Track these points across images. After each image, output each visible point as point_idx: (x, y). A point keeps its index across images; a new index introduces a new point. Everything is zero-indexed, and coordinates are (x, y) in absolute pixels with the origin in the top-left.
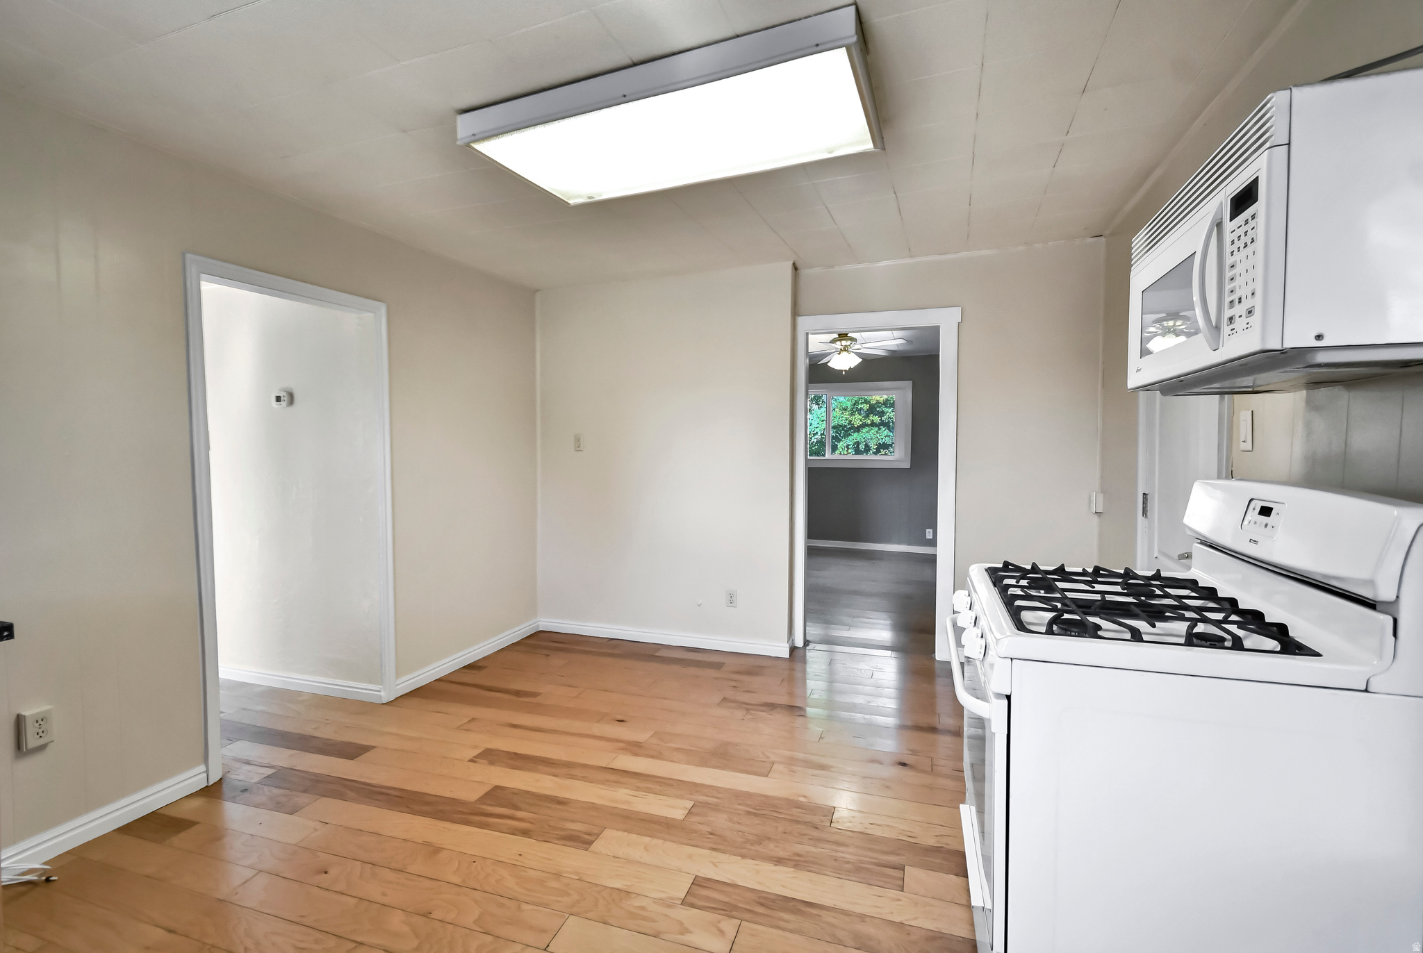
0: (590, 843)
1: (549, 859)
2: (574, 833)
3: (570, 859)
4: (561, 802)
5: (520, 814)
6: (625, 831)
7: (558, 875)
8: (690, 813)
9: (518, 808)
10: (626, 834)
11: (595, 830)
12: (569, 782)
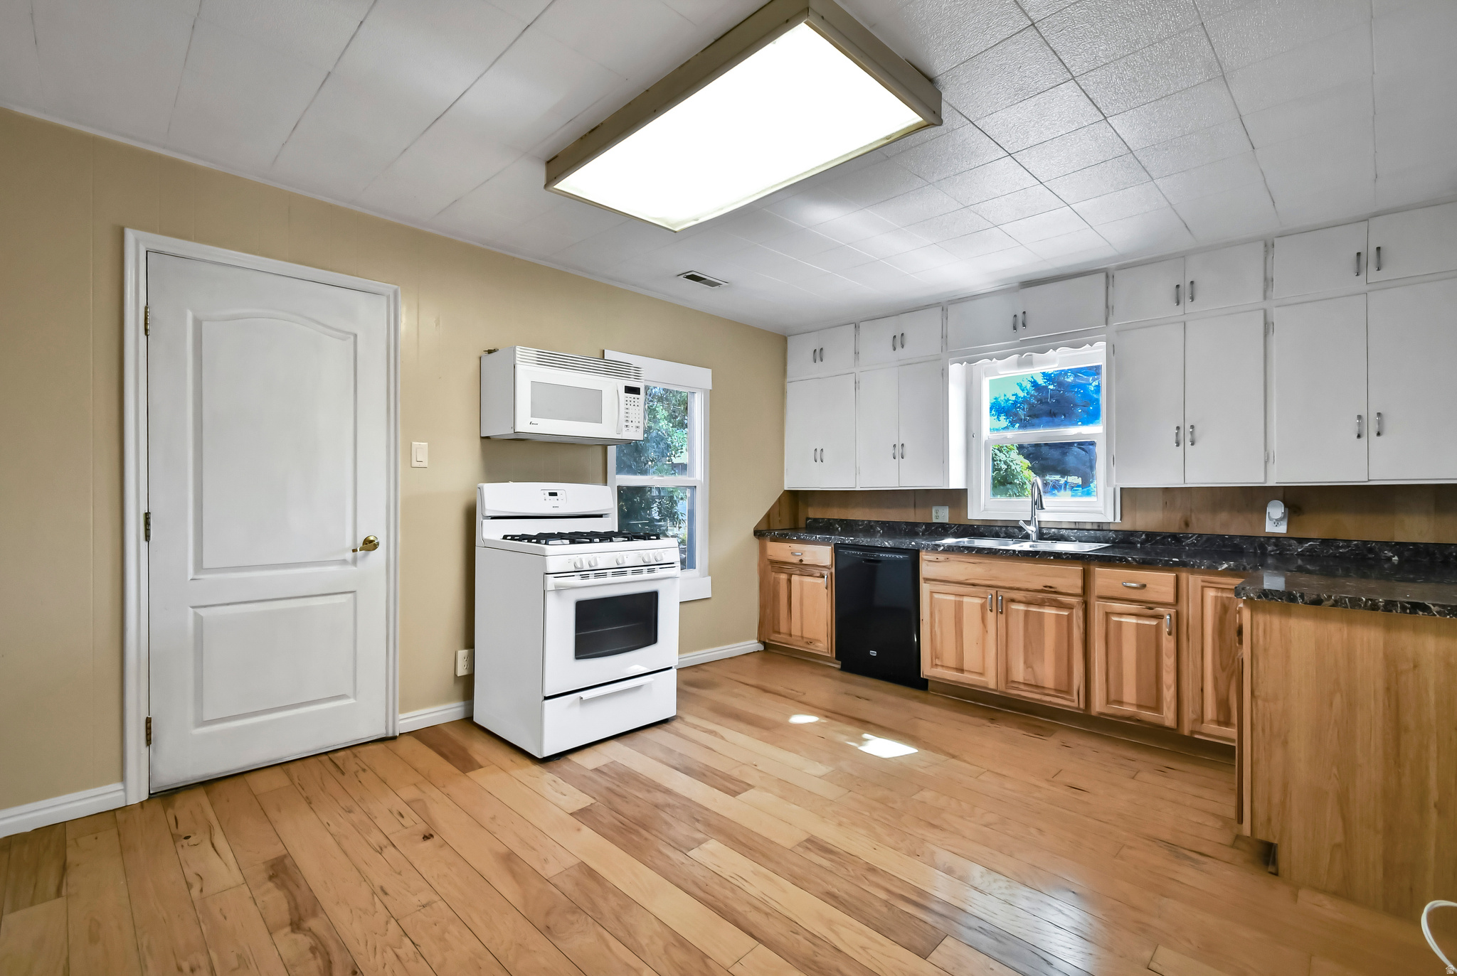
0: (808, 840)
1: (847, 838)
2: (823, 854)
3: (828, 833)
4: (832, 898)
5: (883, 895)
6: (772, 842)
7: (840, 824)
8: (700, 843)
9: (886, 903)
10: (773, 839)
11: (800, 850)
12: (820, 930)
